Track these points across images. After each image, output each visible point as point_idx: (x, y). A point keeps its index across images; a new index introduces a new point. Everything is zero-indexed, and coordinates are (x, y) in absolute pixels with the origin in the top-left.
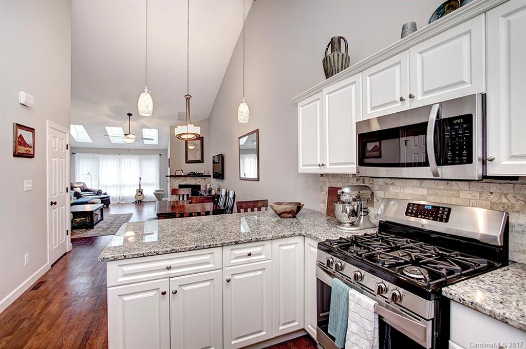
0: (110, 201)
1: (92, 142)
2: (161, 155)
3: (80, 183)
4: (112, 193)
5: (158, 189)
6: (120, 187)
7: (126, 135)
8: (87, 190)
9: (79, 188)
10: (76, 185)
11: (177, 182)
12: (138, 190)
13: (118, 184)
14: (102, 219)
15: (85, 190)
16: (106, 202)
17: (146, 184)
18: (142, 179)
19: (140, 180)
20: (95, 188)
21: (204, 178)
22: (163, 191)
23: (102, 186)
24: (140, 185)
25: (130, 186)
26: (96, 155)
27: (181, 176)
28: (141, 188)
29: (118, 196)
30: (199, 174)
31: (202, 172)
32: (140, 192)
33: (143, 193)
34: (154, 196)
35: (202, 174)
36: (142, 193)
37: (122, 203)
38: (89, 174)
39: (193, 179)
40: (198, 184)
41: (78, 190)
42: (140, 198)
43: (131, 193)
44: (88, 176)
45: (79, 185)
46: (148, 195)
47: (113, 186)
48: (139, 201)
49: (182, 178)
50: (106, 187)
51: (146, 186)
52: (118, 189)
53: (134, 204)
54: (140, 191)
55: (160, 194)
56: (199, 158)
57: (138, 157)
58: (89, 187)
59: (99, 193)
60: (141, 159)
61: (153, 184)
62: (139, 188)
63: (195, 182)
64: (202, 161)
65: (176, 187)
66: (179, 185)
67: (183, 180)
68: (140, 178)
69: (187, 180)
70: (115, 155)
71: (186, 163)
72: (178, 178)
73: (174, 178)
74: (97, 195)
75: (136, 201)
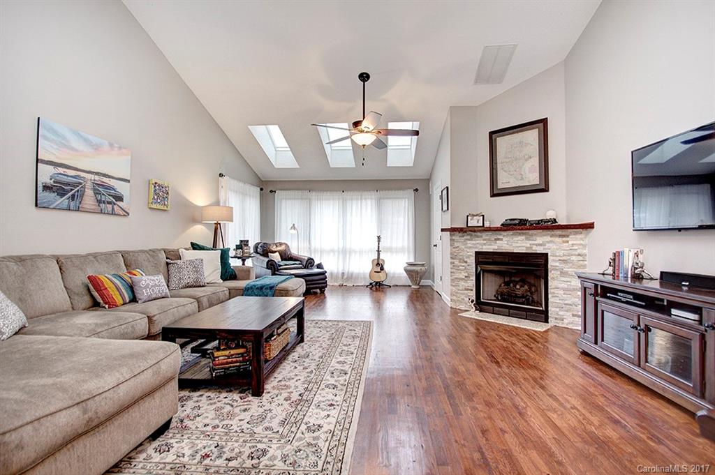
0: (326, 283)
1: (298, 167)
2: (416, 190)
3: (281, 244)
4: (331, 265)
5: (412, 260)
6: (345, 252)
7: (357, 124)
8: (291, 258)
9: (277, 253)
10: (274, 248)
11: (470, 243)
12: (376, 262)
13: (341, 247)
14: (302, 341)
15: (286, 256)
16: (316, 286)
17: (390, 250)
18: (382, 240)
19: (379, 241)
20: (304, 254)
21: (559, 232)
22: (423, 265)
23: (316, 251)
24: (378, 251)
25: (361, 252)
26: (306, 193)
27: (483, 229)
28: (381, 257)
29: (340, 271)
30: (539, 222)
31: (550, 215)
32: (379, 265)
33: (385, 267)
34: (405, 274)
35: (554, 221)
36: (382, 269)
37: (347, 286)
38: (293, 227)
39: (523, 237)
40: (540, 250)
41: (276, 257)
42: (378, 278)
43: (362, 267)
44: (293, 231)
45: (279, 249)
46: (392, 272)
47: (332, 251)
48: (377, 283)
49: (485, 235)
50: (322, 252)
51: (389, 254)
52: (341, 257)
53: (368, 289)
54: (378, 264)
55: (417, 272)
57: (374, 195)
58: (294, 251)
59: (310, 263)
60: (380, 199)
61: (402, 250)
62: (376, 258)
63: (528, 245)
64: (543, 187)
65: (468, 257)
66: (476, 252)
67: (489, 240)
68: (379, 237)
69: (502, 240)
70: (335, 193)
71: (493, 195)
72: (473, 234)
73: (461, 234)
74: (305, 268)
75: (371, 284)
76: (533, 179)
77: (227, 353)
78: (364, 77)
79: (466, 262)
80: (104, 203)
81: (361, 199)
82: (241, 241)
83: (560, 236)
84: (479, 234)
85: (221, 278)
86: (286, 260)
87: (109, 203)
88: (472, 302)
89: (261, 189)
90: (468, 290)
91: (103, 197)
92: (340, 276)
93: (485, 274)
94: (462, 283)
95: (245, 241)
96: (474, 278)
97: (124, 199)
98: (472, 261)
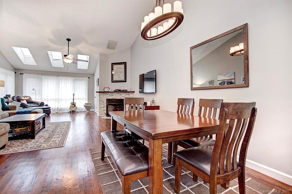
0: (50, 111)
1: (36, 65)
2: (89, 78)
3: (27, 97)
4: (52, 105)
5: (87, 102)
6: (58, 100)
7: (65, 56)
8: (32, 103)
9: (25, 101)
10: (23, 98)
11: (105, 96)
12: (72, 103)
13: (57, 98)
14: (44, 127)
15: (30, 102)
16: (47, 111)
17: (78, 99)
19: (74, 96)
20: (39, 101)
21: (127, 93)
22: (91, 104)
23: (44, 99)
24: (73, 99)
25: (66, 100)
26: (40, 76)
27: (108, 92)
28: (74, 101)
29: (57, 107)
30: (123, 90)
31: (126, 89)
32: (74, 104)
33: (76, 105)
34: (84, 107)
35: (127, 90)
37: (59, 113)
38: (34, 89)
39: (119, 95)
41: (25, 102)
42: (73, 109)
43: (66, 105)
44: (33, 91)
45: (26, 98)
46: (79, 107)
47: (53, 100)
48: (73, 111)
50: (48, 100)
52: (57, 102)
53: (69, 113)
54: (73, 104)
55: (89, 107)
56: (123, 78)
57: (72, 78)
58: (34, 100)
59: (42, 104)
60: (74, 80)
61: (83, 99)
62: (73, 102)
63: (120, 97)
64: (125, 81)
65: (104, 100)
66: (107, 99)
67: (110, 95)
68: (74, 94)
69: (113, 95)
70: (54, 77)
71: (112, 82)
72: (106, 93)
73: (102, 93)
74: (40, 106)
75: (70, 112)
77: (20, 129)
78: (69, 40)
79: (104, 102)
81: (66, 80)
82: (7, 95)
84: (107, 93)
85: (2, 110)
88: (105, 114)
89: (15, 73)
90: (103, 110)
92: (56, 109)
93: (109, 105)
94: (103, 108)
95: (8, 95)
96: (106, 107)
98: (105, 102)
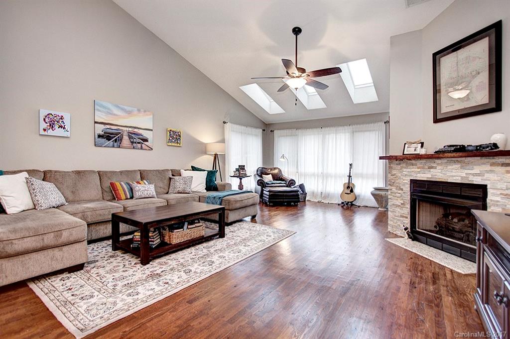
1: (284, 112)
6: (325, 176)
9: (271, 175)
10: (269, 171)
11: (406, 171)
12: (347, 185)
13: (320, 171)
15: (277, 177)
17: (362, 176)
18: (354, 166)
20: (288, 176)
24: (350, 176)
25: (336, 176)
26: (294, 131)
29: (320, 191)
32: (350, 188)
34: (373, 198)
36: (352, 191)
37: (324, 203)
38: (283, 156)
39: (459, 166)
41: (269, 178)
42: (349, 198)
43: (336, 188)
44: (283, 159)
45: (272, 172)
46: (361, 194)
47: (313, 175)
48: (347, 203)
49: (419, 163)
50: (305, 175)
51: (360, 180)
52: (320, 181)
53: (340, 207)
54: (348, 187)
55: (382, 196)
59: (291, 183)
61: (372, 177)
62: (347, 182)
63: (464, 175)
64: (494, 106)
65: (404, 184)
66: (411, 180)
67: (423, 168)
68: (351, 165)
69: (435, 168)
70: (315, 130)
71: (436, 121)
72: (409, 161)
73: (397, 162)
74: (287, 186)
75: (342, 203)
76: (482, 97)
78: (297, 31)
79: (402, 190)
80: (135, 143)
82: (239, 166)
83: (503, 165)
84: (413, 162)
85: (206, 189)
86: (277, 180)
87: (138, 143)
88: (406, 229)
89: (264, 130)
90: (403, 217)
91: (135, 140)
92: (319, 194)
93: (421, 203)
94: (398, 209)
95: (242, 166)
96: (409, 206)
97: (149, 141)
98: (407, 188)
